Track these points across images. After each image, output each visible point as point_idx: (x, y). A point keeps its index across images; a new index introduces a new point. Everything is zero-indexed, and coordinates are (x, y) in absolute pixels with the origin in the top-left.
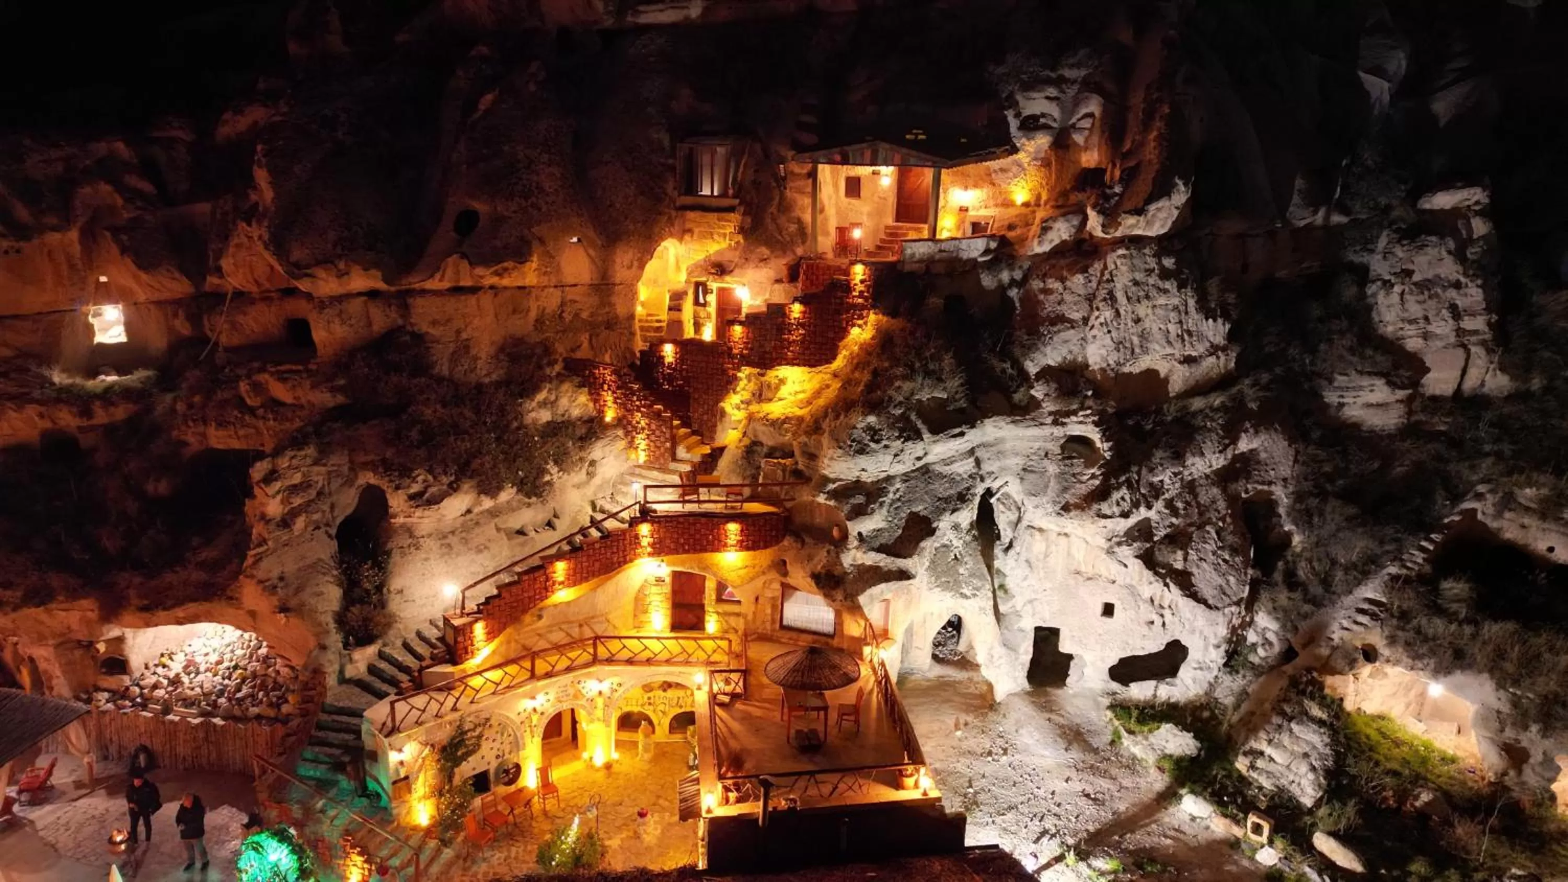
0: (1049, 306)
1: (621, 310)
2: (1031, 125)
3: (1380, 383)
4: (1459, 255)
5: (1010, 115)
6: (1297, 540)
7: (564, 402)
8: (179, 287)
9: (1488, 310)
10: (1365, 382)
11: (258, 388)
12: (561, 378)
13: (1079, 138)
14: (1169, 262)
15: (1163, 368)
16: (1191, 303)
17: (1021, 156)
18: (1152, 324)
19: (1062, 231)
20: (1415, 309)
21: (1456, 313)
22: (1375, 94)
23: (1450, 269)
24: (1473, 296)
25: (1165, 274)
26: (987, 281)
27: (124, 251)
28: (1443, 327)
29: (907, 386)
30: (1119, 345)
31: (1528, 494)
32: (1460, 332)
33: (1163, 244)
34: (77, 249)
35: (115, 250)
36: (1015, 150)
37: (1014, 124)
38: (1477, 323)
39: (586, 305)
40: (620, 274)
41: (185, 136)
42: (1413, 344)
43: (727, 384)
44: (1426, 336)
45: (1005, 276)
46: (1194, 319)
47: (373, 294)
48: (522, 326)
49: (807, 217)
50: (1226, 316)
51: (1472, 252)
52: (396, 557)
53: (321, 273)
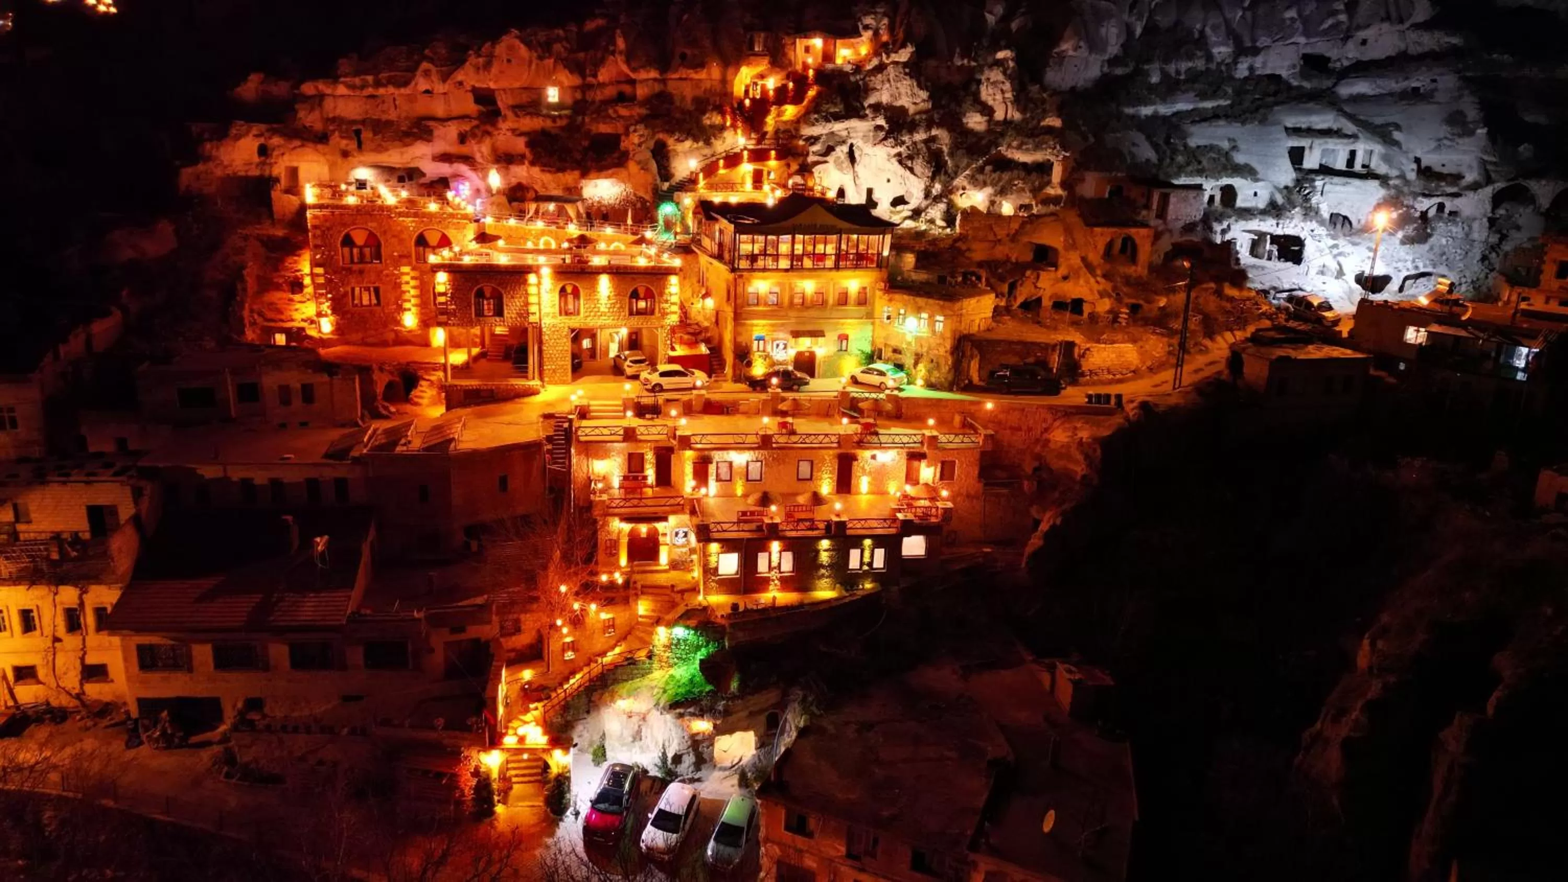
0: (871, 85)
1: (729, 90)
2: (866, 27)
3: (978, 115)
4: (1004, 73)
5: (859, 24)
6: (949, 162)
7: (714, 119)
8: (576, 80)
9: (1013, 91)
10: (974, 114)
11: (616, 112)
12: (713, 110)
13: (881, 32)
14: (907, 70)
15: (906, 105)
16: (915, 84)
17: (863, 38)
18: (903, 90)
19: (875, 62)
20: (991, 91)
21: (1003, 92)
22: (989, 21)
23: (1001, 77)
24: (1007, 86)
25: (906, 74)
26: (852, 79)
27: (565, 67)
28: (999, 97)
29: (827, 106)
30: (892, 96)
31: (1015, 144)
32: (1004, 98)
33: (905, 65)
34: (552, 66)
35: (562, 67)
36: (861, 36)
37: (861, 27)
38: (1009, 95)
39: (718, 87)
40: (729, 77)
41: (575, 29)
42: (990, 103)
43: (767, 112)
44: (994, 100)
45: (858, 77)
46: (916, 90)
47: (655, 80)
48: (699, 93)
49: (793, 58)
50: (927, 90)
51: (1009, 72)
52: (671, 159)
53: (642, 71)
